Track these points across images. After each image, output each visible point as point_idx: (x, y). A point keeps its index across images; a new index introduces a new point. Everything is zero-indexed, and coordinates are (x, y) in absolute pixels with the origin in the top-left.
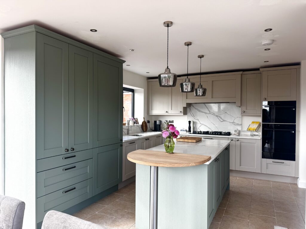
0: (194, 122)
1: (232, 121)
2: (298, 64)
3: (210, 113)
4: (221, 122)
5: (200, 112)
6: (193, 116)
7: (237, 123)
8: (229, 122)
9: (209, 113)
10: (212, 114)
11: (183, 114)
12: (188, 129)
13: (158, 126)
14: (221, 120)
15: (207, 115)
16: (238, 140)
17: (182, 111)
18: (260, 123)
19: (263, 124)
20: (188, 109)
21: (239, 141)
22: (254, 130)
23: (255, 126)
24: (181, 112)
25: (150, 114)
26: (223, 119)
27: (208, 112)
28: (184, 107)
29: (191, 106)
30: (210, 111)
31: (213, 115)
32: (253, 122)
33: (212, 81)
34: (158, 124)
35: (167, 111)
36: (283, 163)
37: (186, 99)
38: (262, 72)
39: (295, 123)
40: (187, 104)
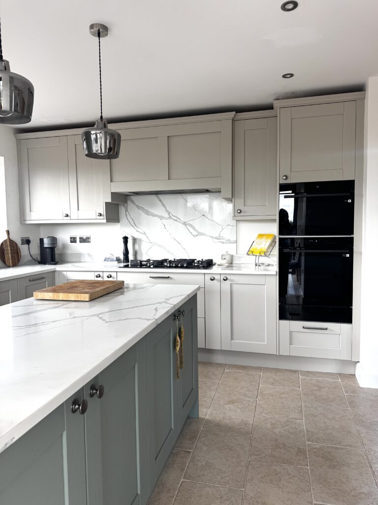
0: (135, 240)
1: (216, 235)
2: (360, 88)
3: (170, 217)
4: (194, 236)
5: (148, 215)
6: (134, 225)
7: (227, 238)
8: (211, 237)
9: (168, 216)
10: (175, 218)
11: (105, 221)
12: (122, 257)
13: (48, 250)
14: (195, 233)
15: (163, 221)
16: (227, 279)
17: (102, 213)
18: (275, 237)
19: (280, 239)
20: (122, 210)
21: (227, 281)
22: (262, 254)
23: (265, 244)
24: (100, 215)
25: (28, 222)
26: (197, 231)
27: (166, 215)
28: (107, 203)
29: (129, 202)
30: (169, 213)
31: (176, 221)
32: (261, 236)
33: (168, 137)
34: (46, 246)
35: (69, 214)
36: (326, 329)
37: (111, 182)
38: (278, 109)
39: (353, 234)
40: (114, 195)
